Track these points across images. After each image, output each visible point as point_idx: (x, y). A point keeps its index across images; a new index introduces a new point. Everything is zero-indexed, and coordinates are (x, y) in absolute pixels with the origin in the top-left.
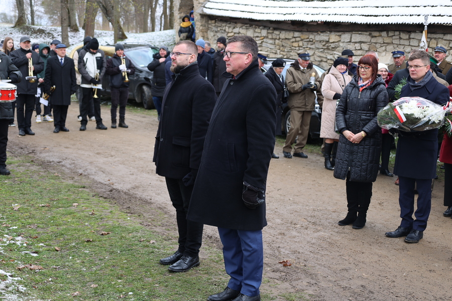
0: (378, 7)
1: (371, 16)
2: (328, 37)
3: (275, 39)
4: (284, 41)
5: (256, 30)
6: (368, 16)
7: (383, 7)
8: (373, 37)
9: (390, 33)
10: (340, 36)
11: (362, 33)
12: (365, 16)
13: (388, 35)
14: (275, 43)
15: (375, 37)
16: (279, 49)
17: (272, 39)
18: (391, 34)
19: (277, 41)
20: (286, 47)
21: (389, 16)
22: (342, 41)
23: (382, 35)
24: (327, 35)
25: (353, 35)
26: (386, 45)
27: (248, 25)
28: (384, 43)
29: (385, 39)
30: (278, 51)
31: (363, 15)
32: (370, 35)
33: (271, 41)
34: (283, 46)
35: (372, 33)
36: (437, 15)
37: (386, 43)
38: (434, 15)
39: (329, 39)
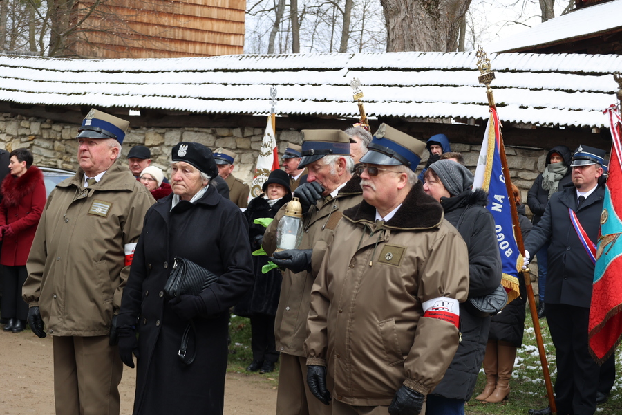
0: (226, 84)
1: (213, 99)
2: (142, 137)
3: (54, 140)
4: (69, 143)
5: (22, 124)
6: (209, 99)
7: (234, 84)
8: (218, 137)
9: (246, 130)
10: (163, 134)
11: (200, 130)
12: (204, 99)
13: (243, 133)
14: (53, 146)
15: (223, 137)
16: (61, 159)
17: (48, 139)
18: (248, 133)
19: (57, 144)
20: (72, 154)
21: (243, 99)
22: (167, 143)
23: (234, 135)
24: (142, 132)
25: (186, 134)
26: (240, 151)
27: (9, 115)
28: (237, 149)
29: (238, 141)
30: (60, 162)
31: (200, 98)
32: (213, 133)
33: (46, 144)
34: (67, 153)
35: (217, 129)
36: (319, 99)
37: (241, 149)
38: (316, 100)
39: (144, 140)
